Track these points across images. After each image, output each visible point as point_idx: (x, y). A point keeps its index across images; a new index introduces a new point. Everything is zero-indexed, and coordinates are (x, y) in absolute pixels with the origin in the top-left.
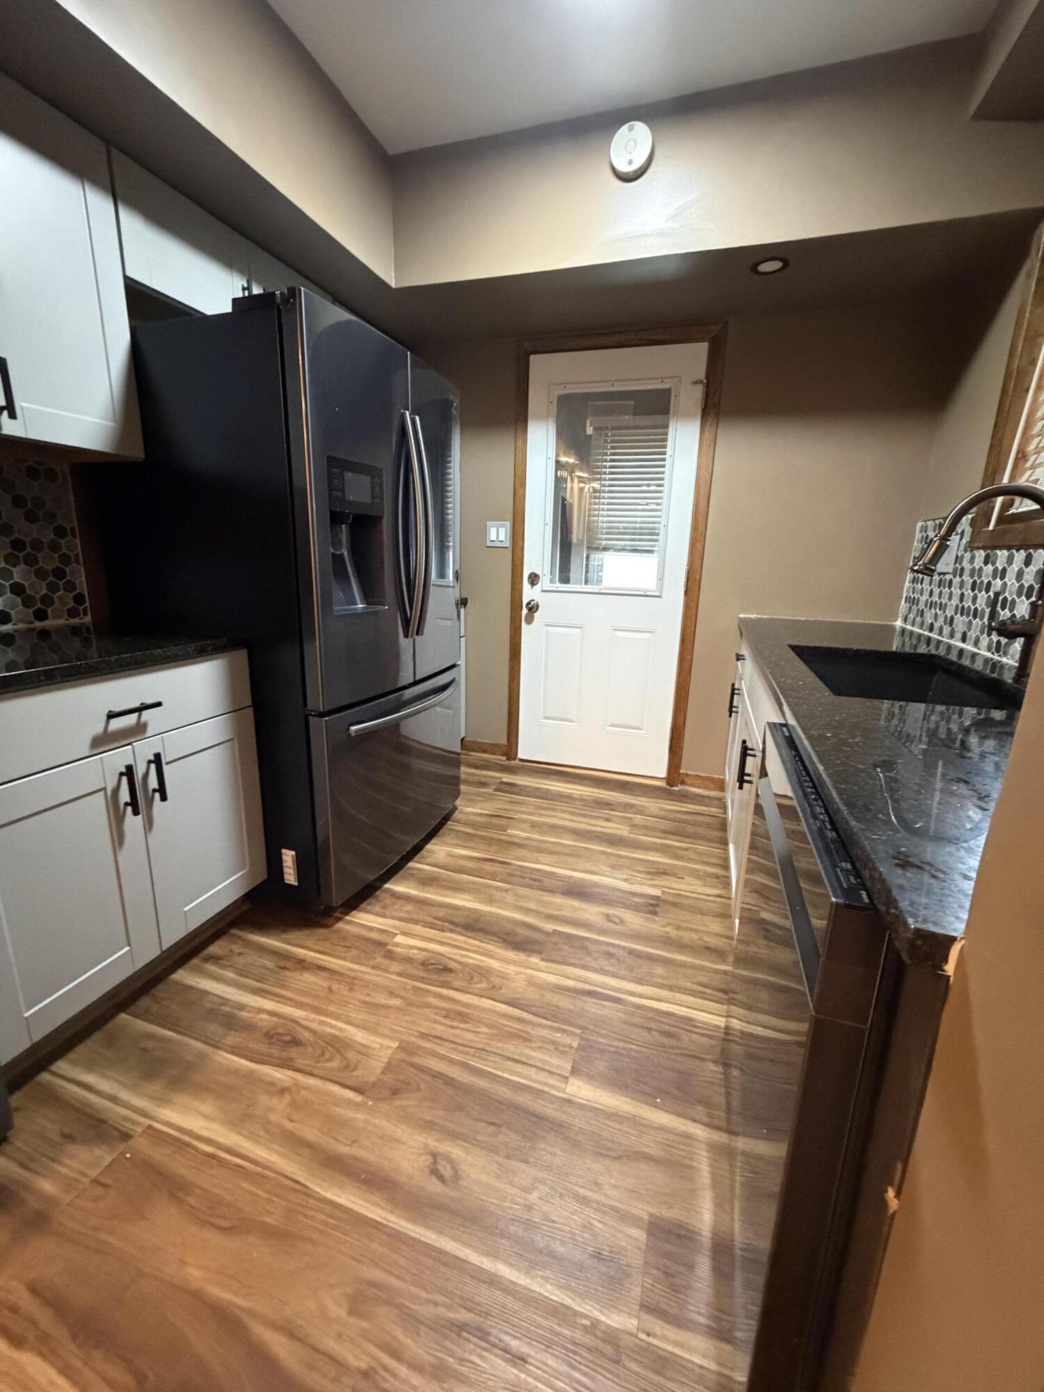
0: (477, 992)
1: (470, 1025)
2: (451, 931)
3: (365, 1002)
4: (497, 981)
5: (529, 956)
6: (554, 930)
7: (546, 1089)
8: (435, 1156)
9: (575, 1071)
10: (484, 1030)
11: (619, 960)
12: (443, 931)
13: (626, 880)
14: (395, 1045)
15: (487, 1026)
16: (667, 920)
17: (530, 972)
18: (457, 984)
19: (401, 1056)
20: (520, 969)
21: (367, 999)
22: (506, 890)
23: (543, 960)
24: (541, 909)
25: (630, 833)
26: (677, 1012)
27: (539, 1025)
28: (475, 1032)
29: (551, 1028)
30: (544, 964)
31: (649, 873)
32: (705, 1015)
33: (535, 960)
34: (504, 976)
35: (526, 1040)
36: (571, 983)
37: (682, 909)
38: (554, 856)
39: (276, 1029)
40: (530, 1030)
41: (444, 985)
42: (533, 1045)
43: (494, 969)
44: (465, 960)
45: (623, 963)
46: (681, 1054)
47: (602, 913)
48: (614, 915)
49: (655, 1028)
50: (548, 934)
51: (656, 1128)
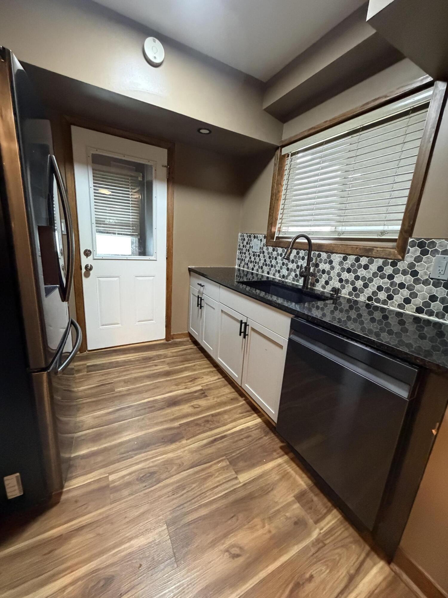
0: (175, 473)
1: (187, 488)
2: (136, 454)
3: (128, 522)
4: (179, 461)
5: (180, 442)
6: (180, 424)
7: (235, 487)
8: (227, 551)
9: (237, 472)
10: (194, 485)
11: (212, 421)
12: (132, 457)
13: (186, 388)
14: (165, 527)
15: (193, 483)
16: (213, 396)
17: (187, 448)
18: (163, 477)
19: (172, 529)
20: (182, 450)
21: (127, 520)
22: (143, 419)
23: (187, 440)
24: (166, 419)
25: (170, 368)
26: (243, 427)
27: (211, 466)
28: (192, 489)
29: (215, 464)
30: (188, 441)
31: (191, 381)
32: (250, 423)
33: (184, 442)
34: (179, 457)
35: (211, 476)
36: (205, 442)
37: (213, 389)
38: (150, 392)
39: (87, 588)
40: (209, 471)
41: (159, 481)
42: (216, 475)
43: (173, 457)
44: (156, 463)
45: (214, 421)
46: (256, 441)
47: (190, 406)
48: (195, 405)
49: (243, 437)
50: (178, 428)
51: (272, 470)
